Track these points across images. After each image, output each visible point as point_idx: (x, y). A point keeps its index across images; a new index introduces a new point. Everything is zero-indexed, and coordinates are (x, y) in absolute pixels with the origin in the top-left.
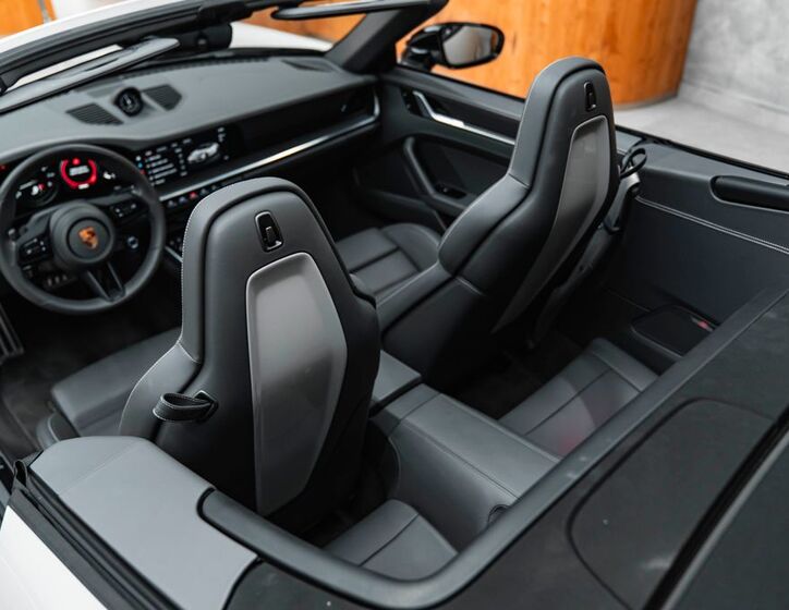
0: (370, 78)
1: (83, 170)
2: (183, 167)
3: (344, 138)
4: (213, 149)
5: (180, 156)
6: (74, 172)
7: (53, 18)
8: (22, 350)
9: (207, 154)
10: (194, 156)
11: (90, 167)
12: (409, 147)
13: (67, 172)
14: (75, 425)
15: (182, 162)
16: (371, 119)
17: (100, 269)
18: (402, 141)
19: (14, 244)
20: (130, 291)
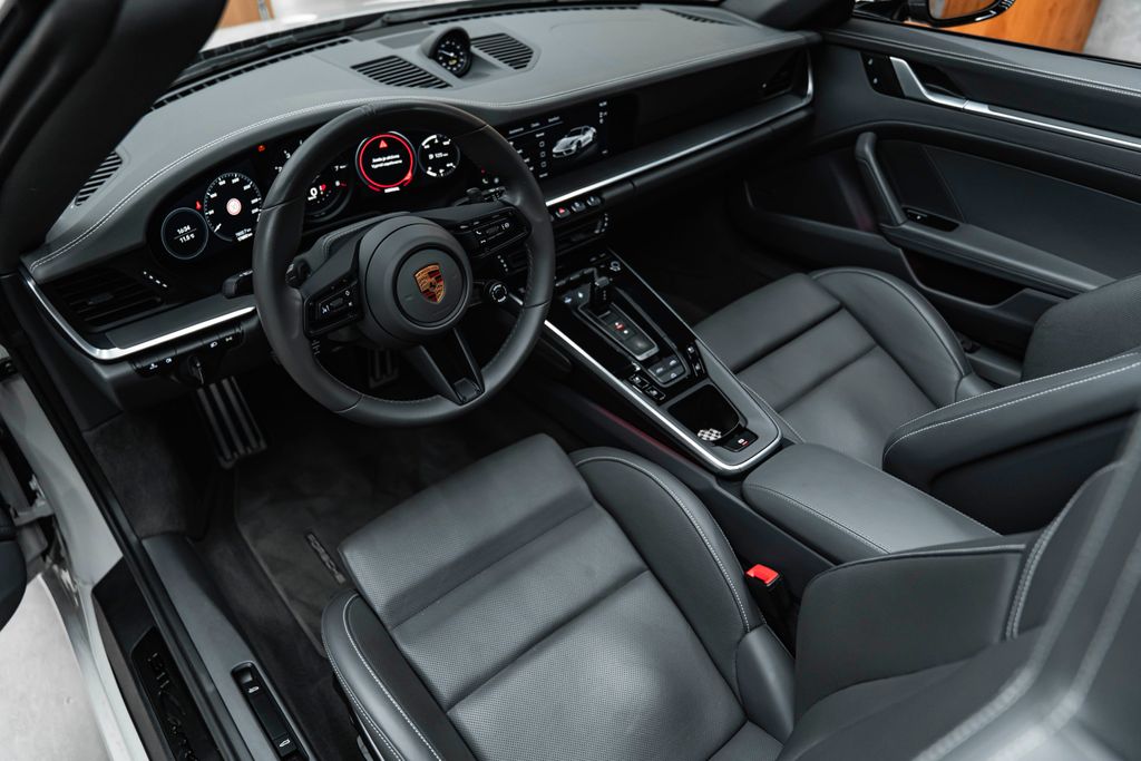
0: (812, 35)
1: (393, 160)
2: (544, 164)
3: (768, 130)
4: (588, 136)
5: (542, 144)
6: (378, 163)
7: (272, 16)
8: (263, 445)
9: (579, 143)
10: (563, 145)
11: (405, 156)
12: (866, 148)
13: (368, 163)
14: (385, 620)
15: (543, 154)
16: (805, 102)
17: (441, 344)
18: (853, 138)
19: (297, 293)
20: (491, 383)
